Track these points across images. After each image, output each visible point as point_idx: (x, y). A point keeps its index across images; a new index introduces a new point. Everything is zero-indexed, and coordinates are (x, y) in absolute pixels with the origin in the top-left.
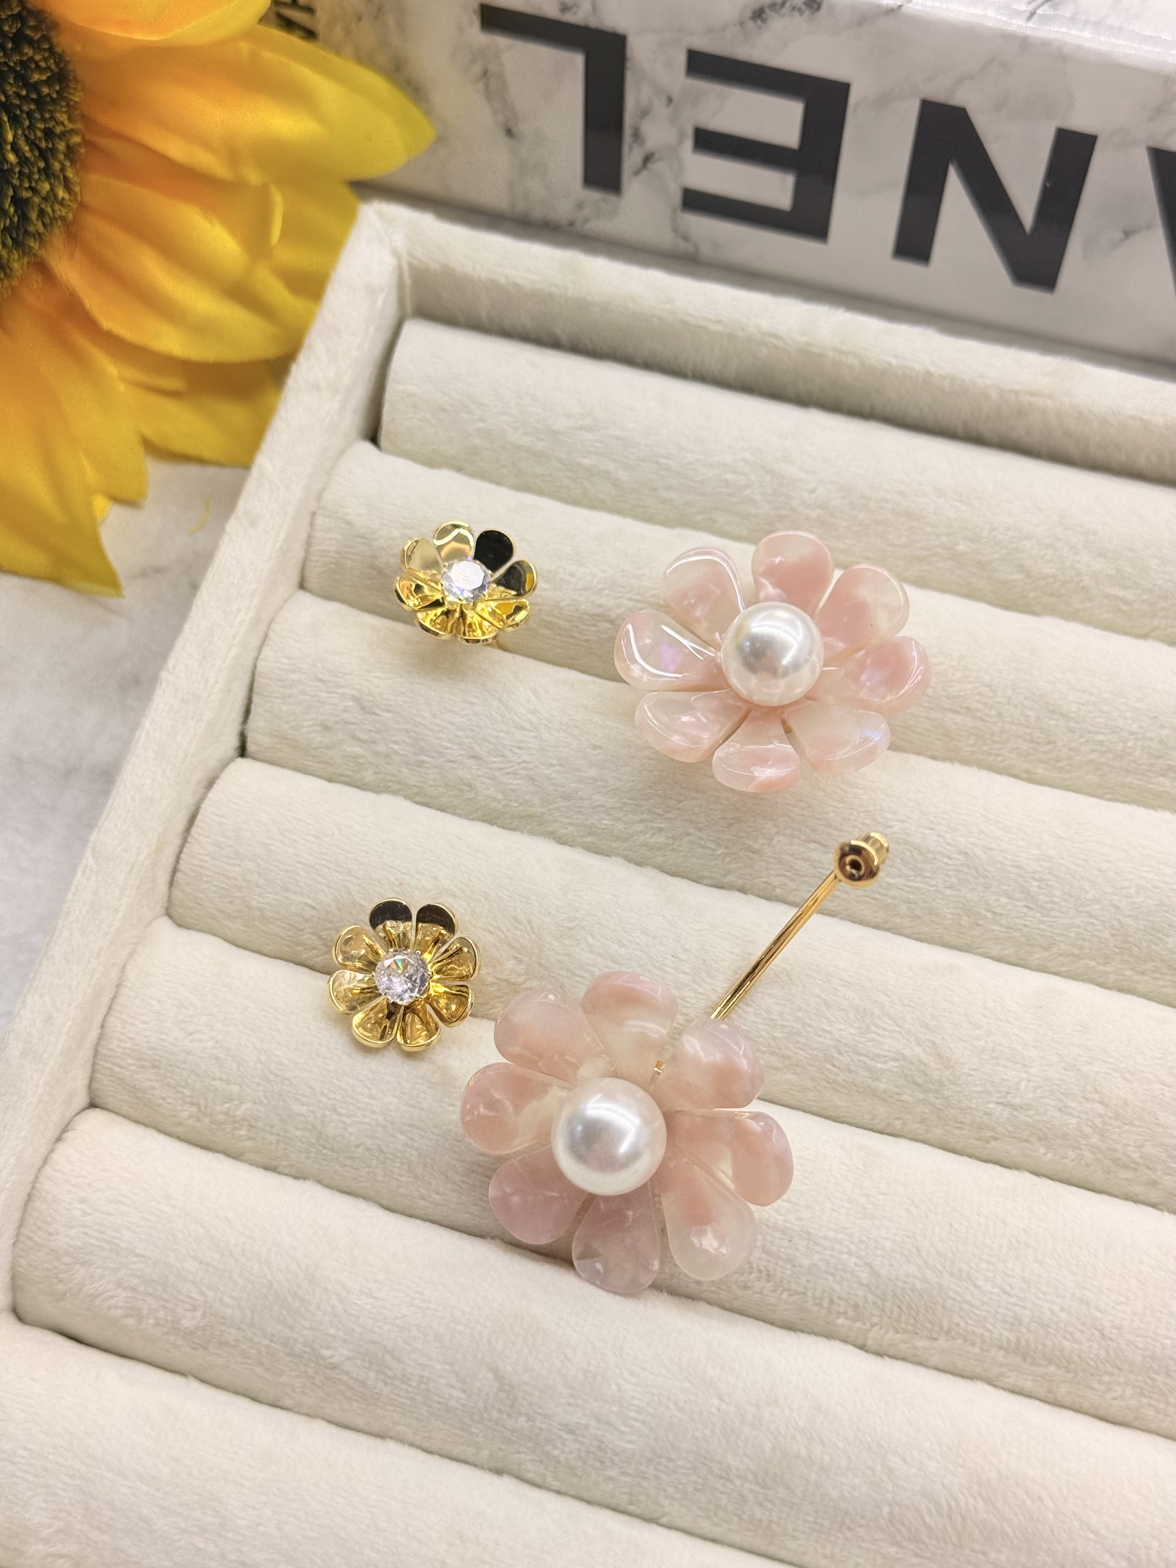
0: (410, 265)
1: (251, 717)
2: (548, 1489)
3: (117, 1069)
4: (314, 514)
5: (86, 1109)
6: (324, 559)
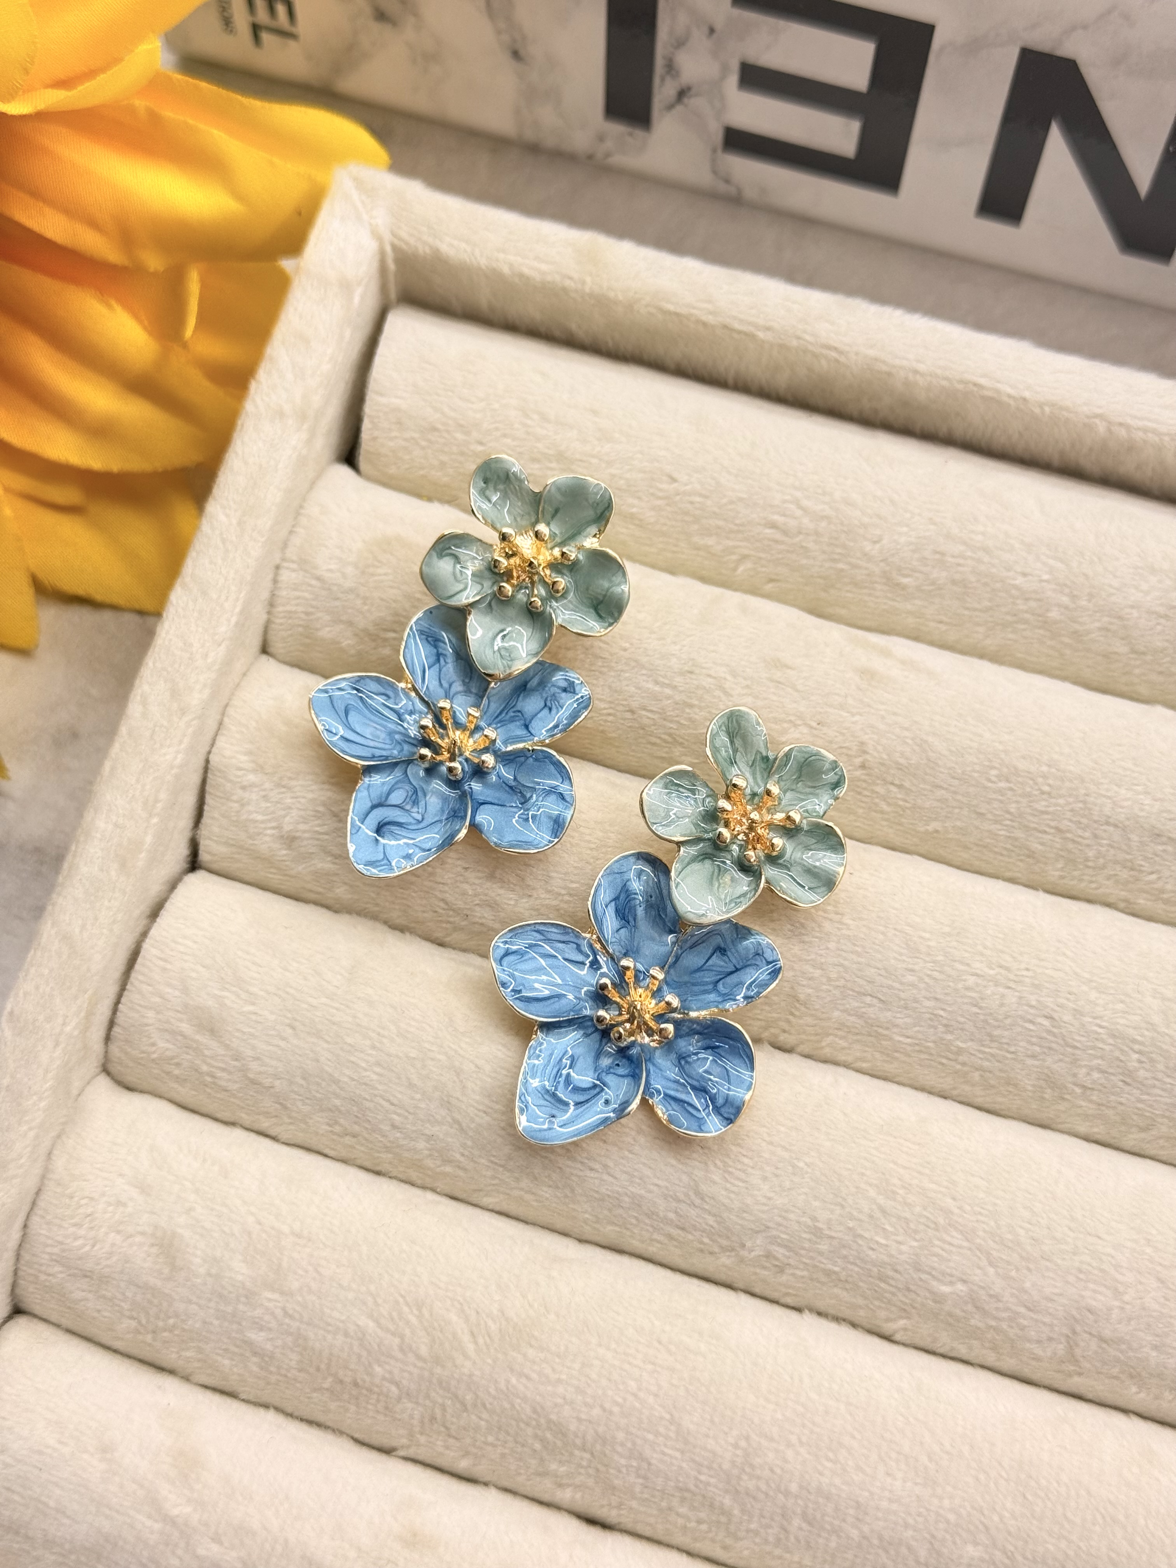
0: (394, 248)
1: (205, 820)
3: (43, 1276)
4: (278, 567)
5: (9, 1318)
6: (290, 621)
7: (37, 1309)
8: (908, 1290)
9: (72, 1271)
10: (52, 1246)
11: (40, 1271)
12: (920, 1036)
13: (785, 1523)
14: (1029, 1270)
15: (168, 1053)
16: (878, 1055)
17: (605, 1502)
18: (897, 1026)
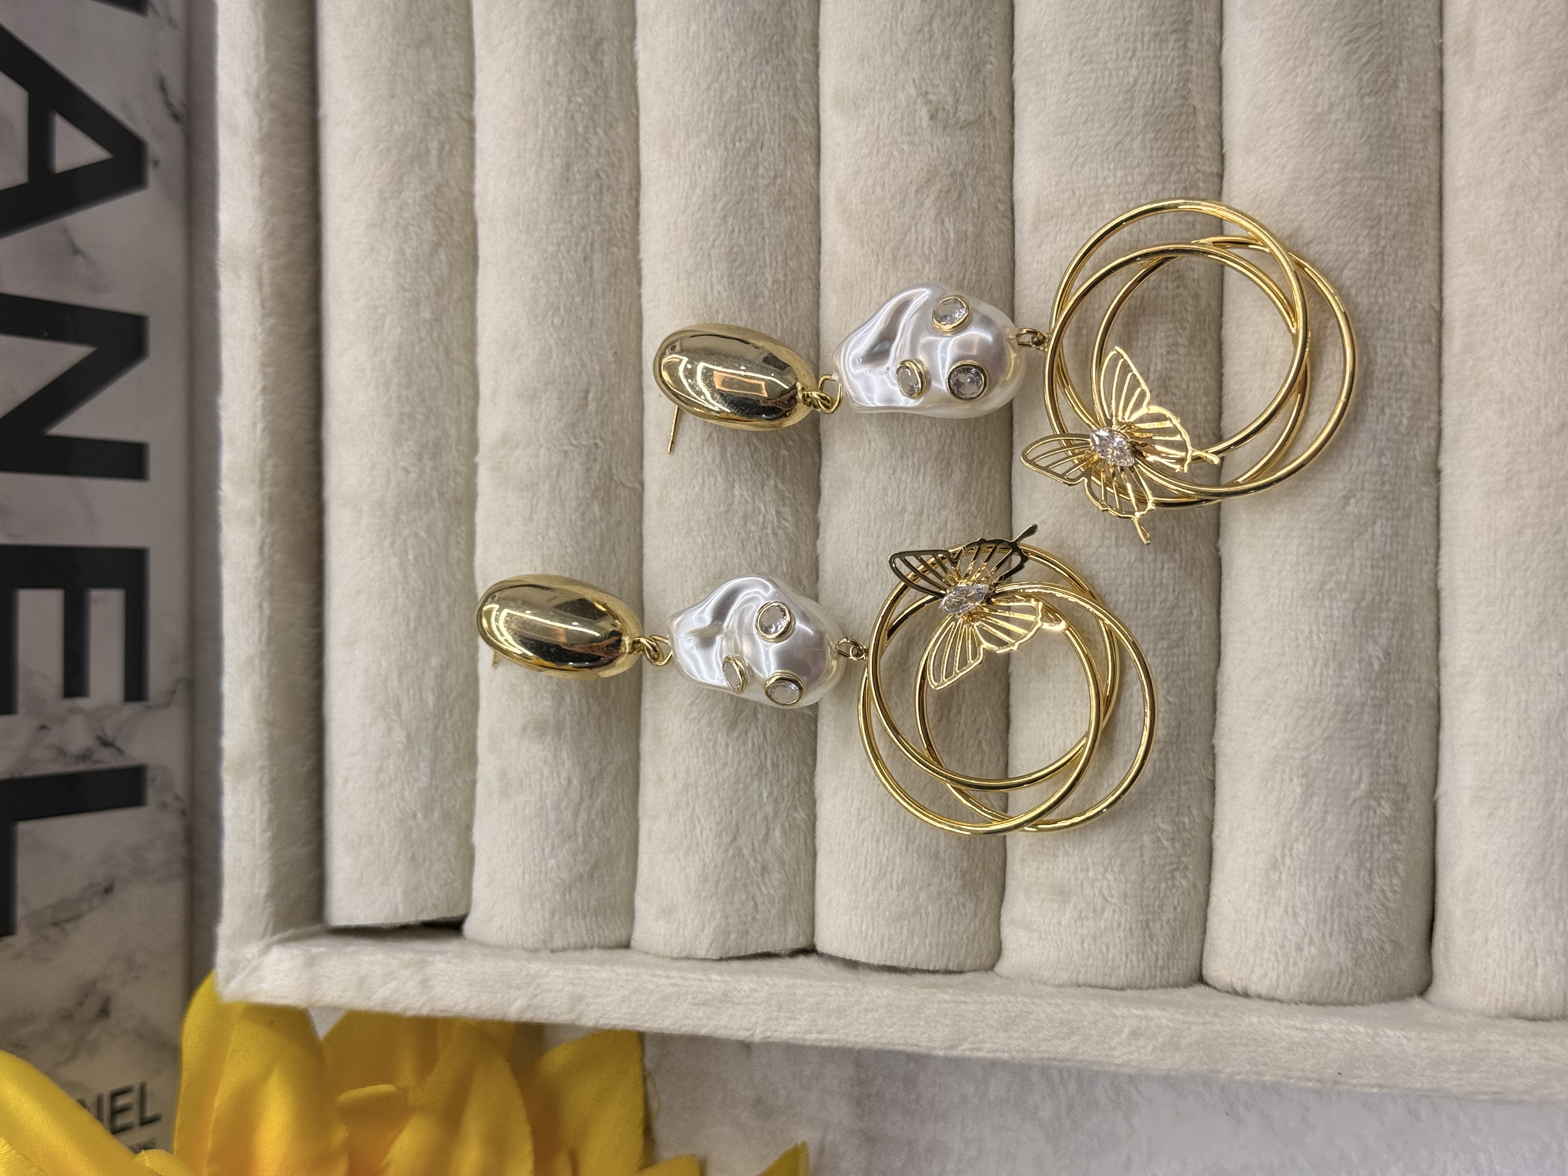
0: (274, 933)
1: (770, 949)
2: (1440, 422)
3: (1160, 963)
5: (1205, 984)
6: (595, 929)
7: (1193, 962)
8: (964, 262)
10: (1132, 961)
15: (956, 917)
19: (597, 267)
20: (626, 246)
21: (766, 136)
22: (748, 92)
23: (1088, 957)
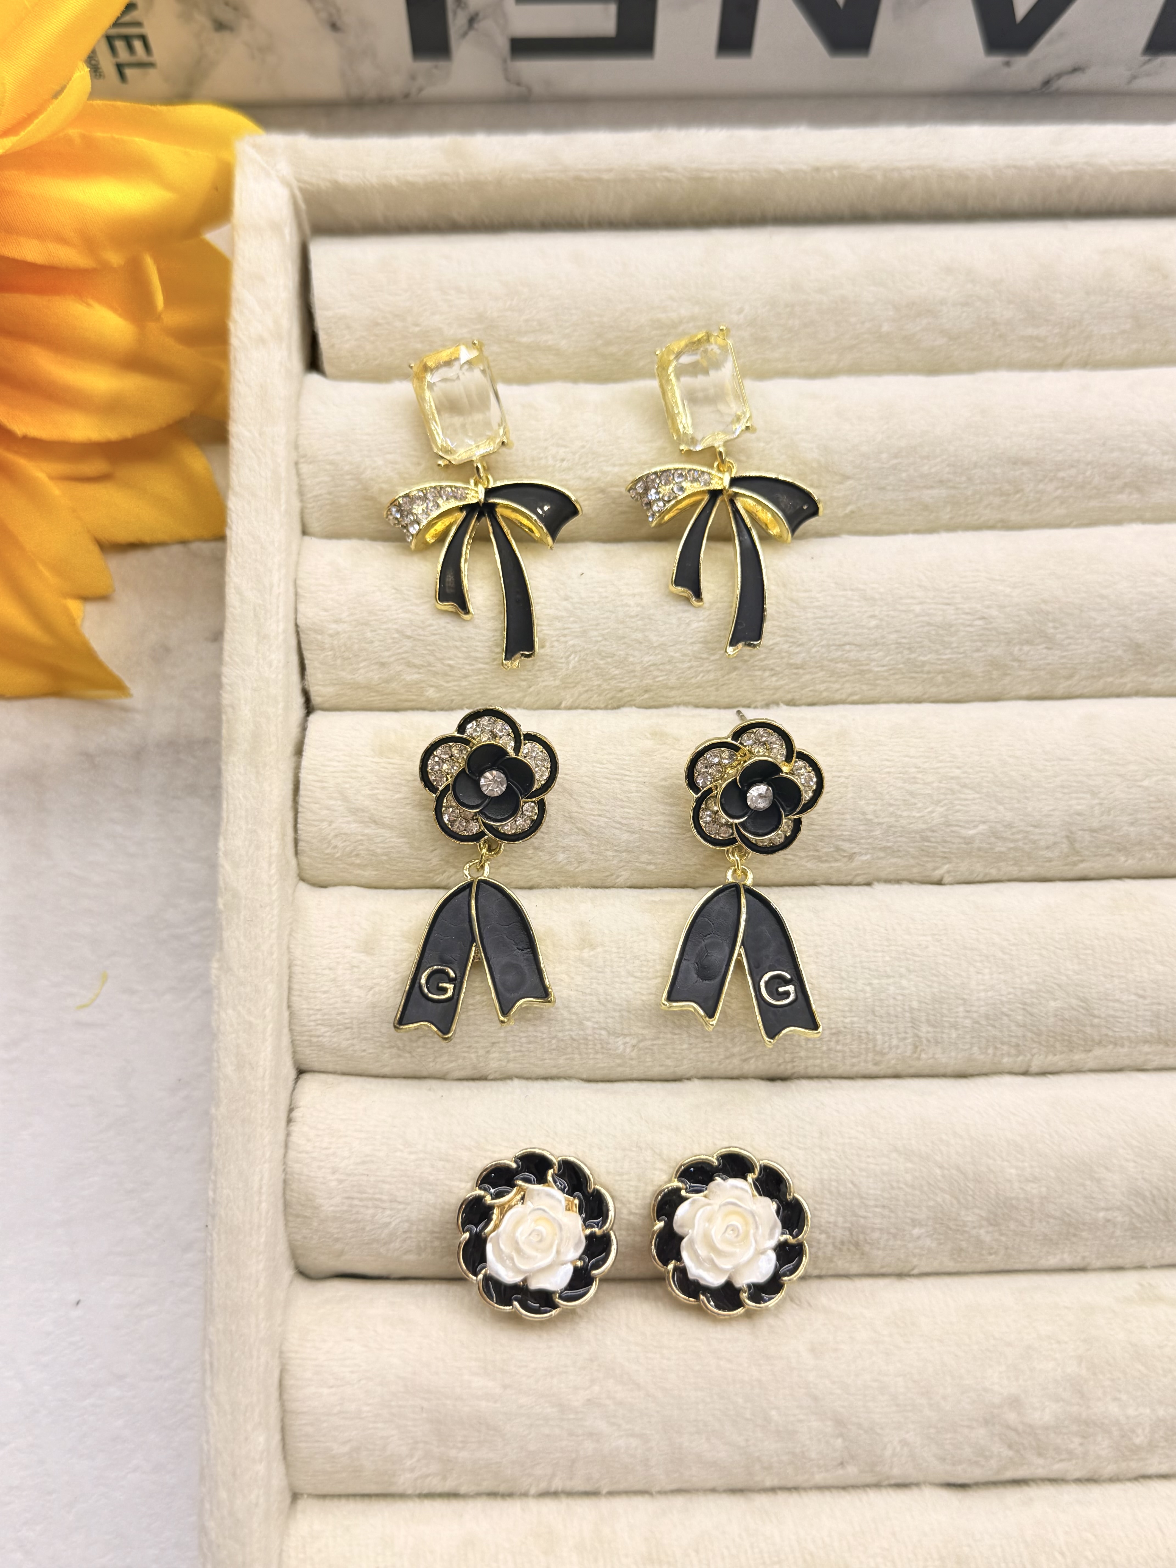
0: (302, 190)
1: (308, 672)
3: (314, 1039)
5: (297, 1079)
6: (319, 503)
7: (316, 1066)
8: (945, 842)
9: (335, 1028)
10: (315, 1014)
11: (311, 1036)
12: (892, 662)
13: (916, 1031)
14: (1027, 798)
15: (348, 849)
16: (864, 687)
17: (781, 1061)
18: (873, 660)
19: (935, 492)
20: (951, 518)
21: (1058, 652)
22: (1099, 635)
23: (317, 974)
